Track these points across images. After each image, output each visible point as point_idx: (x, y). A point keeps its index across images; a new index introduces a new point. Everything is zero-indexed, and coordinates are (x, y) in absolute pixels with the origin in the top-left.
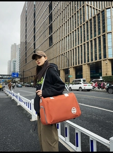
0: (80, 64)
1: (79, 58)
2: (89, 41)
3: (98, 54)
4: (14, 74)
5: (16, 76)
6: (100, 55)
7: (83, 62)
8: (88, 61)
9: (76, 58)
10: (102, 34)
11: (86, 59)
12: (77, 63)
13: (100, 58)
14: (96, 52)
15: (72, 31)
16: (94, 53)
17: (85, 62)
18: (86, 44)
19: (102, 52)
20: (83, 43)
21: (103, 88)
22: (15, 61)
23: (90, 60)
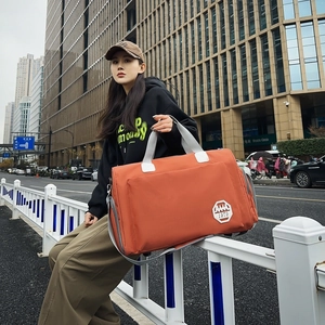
0: (214, 110)
1: (209, 92)
2: (236, 45)
3: (261, 80)
4: (20, 140)
5: (26, 145)
6: (268, 82)
7: (222, 104)
8: (236, 101)
9: (202, 91)
10: (270, 27)
11: (231, 96)
12: (206, 108)
13: (269, 92)
14: (255, 77)
15: (189, 20)
16: (250, 77)
17: (227, 104)
18: (228, 55)
19: (273, 76)
20: (220, 51)
21: (282, 174)
22: (28, 105)
23: (241, 99)
